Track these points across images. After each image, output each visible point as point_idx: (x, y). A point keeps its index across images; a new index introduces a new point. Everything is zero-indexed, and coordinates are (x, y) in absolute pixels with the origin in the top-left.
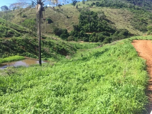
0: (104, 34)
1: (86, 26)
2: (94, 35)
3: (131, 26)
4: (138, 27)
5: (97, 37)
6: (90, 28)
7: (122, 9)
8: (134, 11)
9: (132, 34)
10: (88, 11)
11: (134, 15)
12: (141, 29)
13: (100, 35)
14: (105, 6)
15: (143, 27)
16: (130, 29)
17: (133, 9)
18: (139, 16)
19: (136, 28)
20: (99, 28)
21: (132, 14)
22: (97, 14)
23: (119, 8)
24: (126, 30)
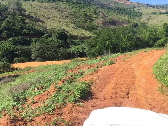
3: (72, 24)
4: (81, 25)
7: (56, 3)
8: (73, 6)
9: (75, 36)
11: (74, 10)
12: (87, 28)
15: (88, 24)
16: (70, 29)
17: (72, 4)
18: (81, 11)
19: (79, 27)
21: (71, 8)
23: (52, 2)
24: (64, 30)
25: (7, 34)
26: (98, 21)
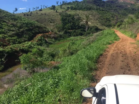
0: (82, 31)
1: (67, 26)
2: (75, 32)
3: (99, 23)
4: (104, 24)
5: (77, 33)
6: (71, 27)
7: (91, 11)
8: (100, 12)
9: (100, 29)
10: (67, 14)
11: (100, 15)
12: (106, 25)
13: (79, 31)
14: (78, 10)
15: (107, 23)
16: (99, 26)
17: (99, 11)
18: (104, 16)
19: (103, 25)
20: (77, 27)
21: (99, 14)
22: (74, 16)
23: (89, 11)
24: (96, 26)
25: (78, 27)
26: (113, 22)
